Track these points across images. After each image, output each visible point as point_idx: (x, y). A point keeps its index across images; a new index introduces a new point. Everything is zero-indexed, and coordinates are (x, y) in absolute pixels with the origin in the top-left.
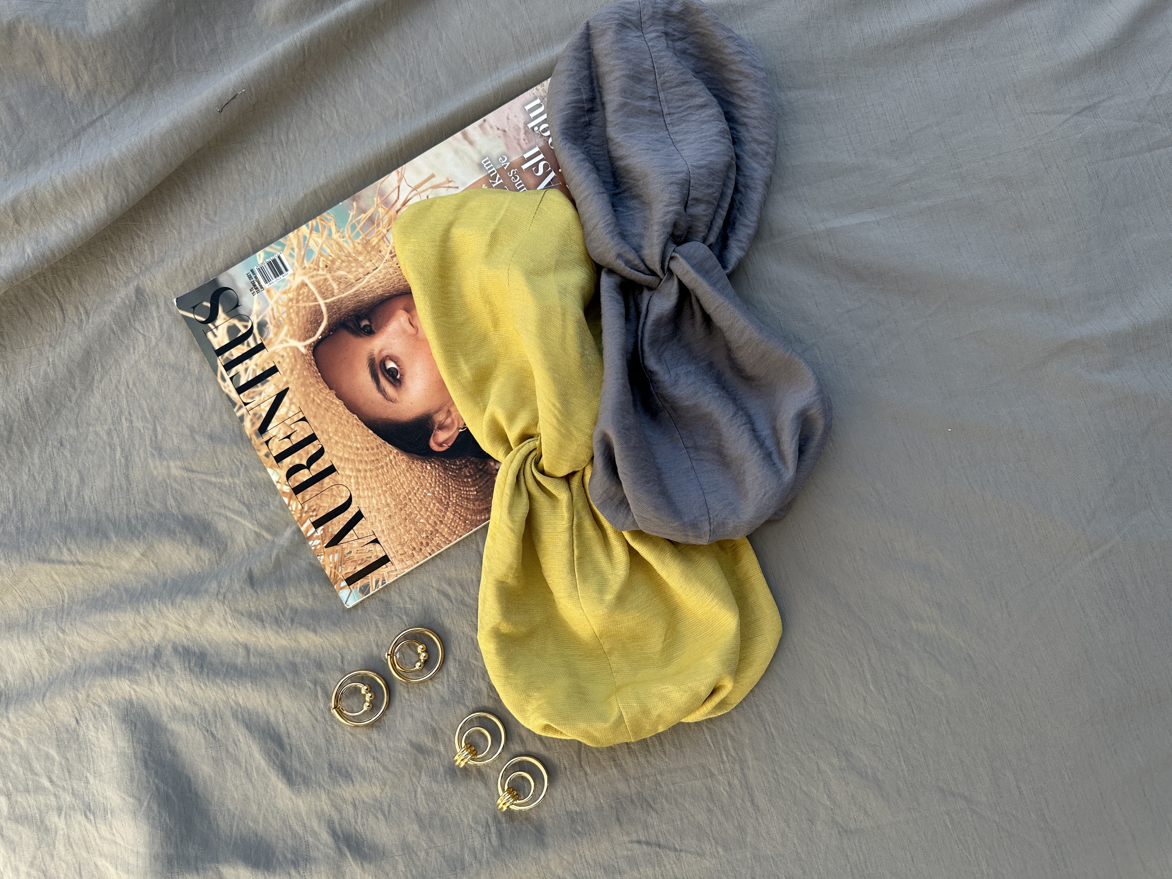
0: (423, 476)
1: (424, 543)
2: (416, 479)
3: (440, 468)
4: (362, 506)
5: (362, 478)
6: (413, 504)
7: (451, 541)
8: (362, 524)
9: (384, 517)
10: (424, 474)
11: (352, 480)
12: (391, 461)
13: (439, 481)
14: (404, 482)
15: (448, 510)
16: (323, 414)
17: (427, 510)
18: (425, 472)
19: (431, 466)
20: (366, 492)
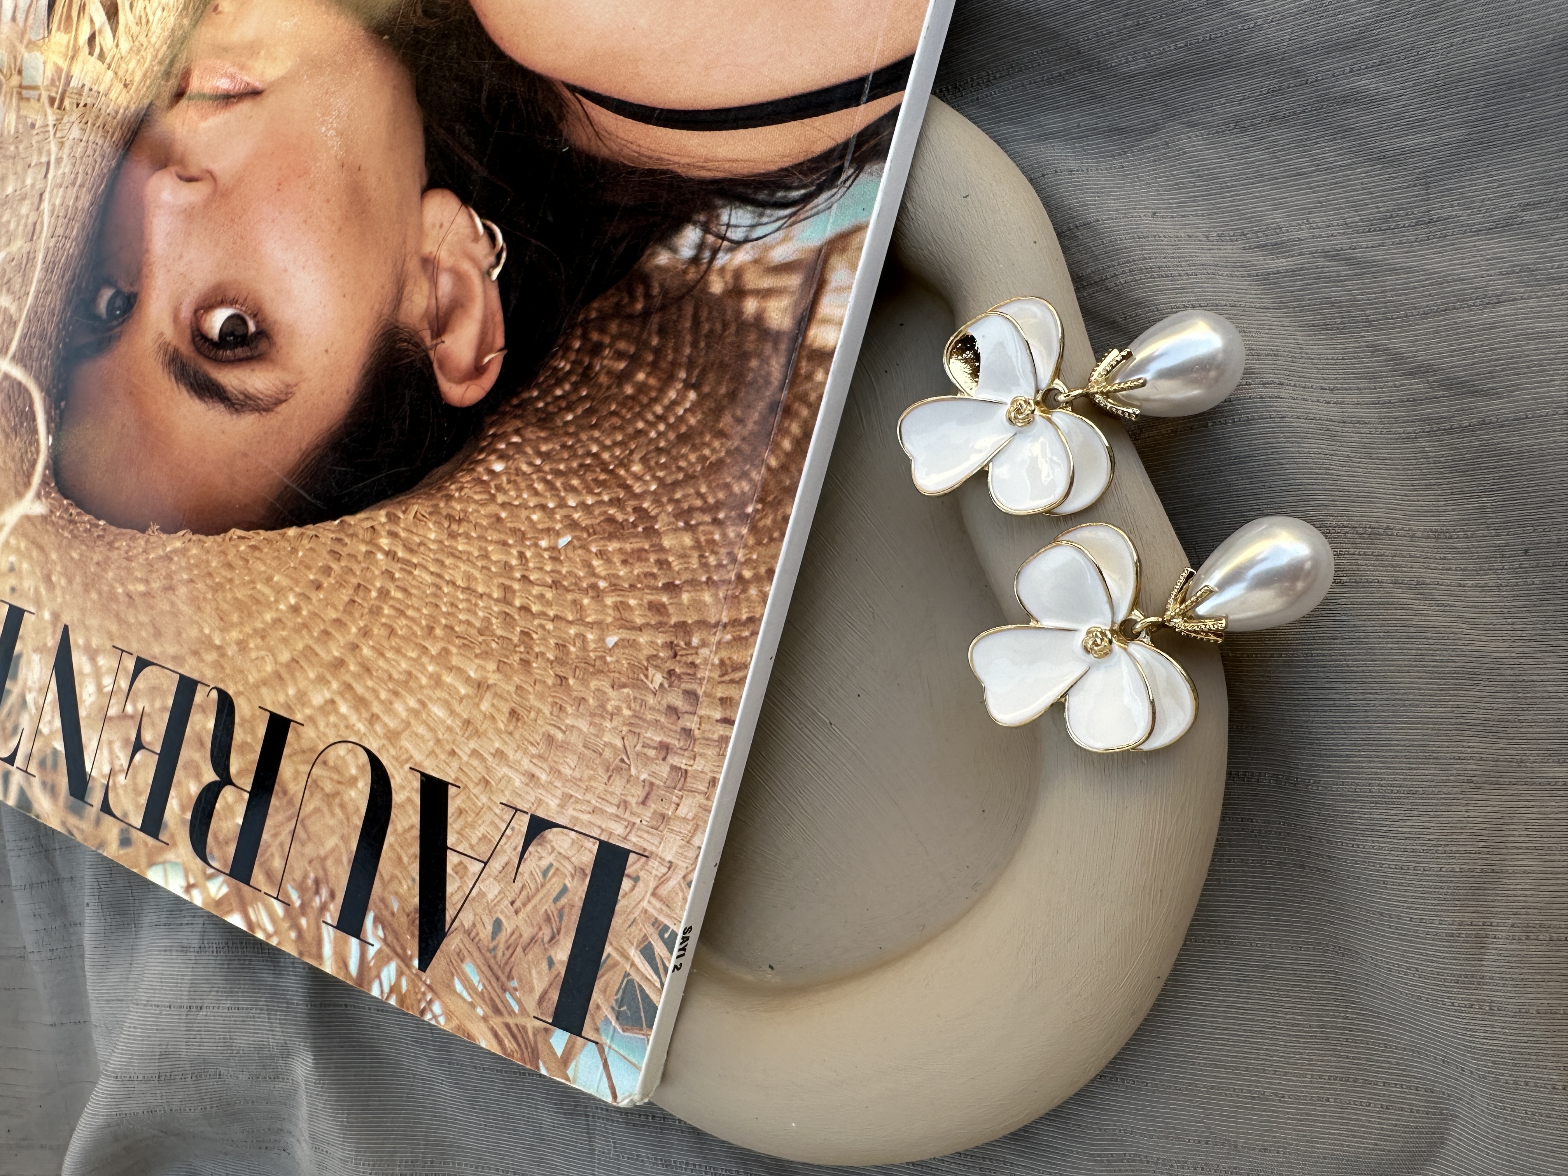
0: (503, 505)
1: (678, 702)
2: (492, 536)
3: (531, 433)
4: (418, 757)
5: (357, 676)
6: (543, 614)
7: (753, 621)
8: (460, 812)
9: (498, 731)
10: (500, 498)
11: (344, 709)
12: (390, 554)
13: (558, 473)
14: (469, 577)
15: (657, 533)
16: (167, 607)
17: (598, 594)
18: (499, 488)
19: (502, 456)
20: (399, 707)
